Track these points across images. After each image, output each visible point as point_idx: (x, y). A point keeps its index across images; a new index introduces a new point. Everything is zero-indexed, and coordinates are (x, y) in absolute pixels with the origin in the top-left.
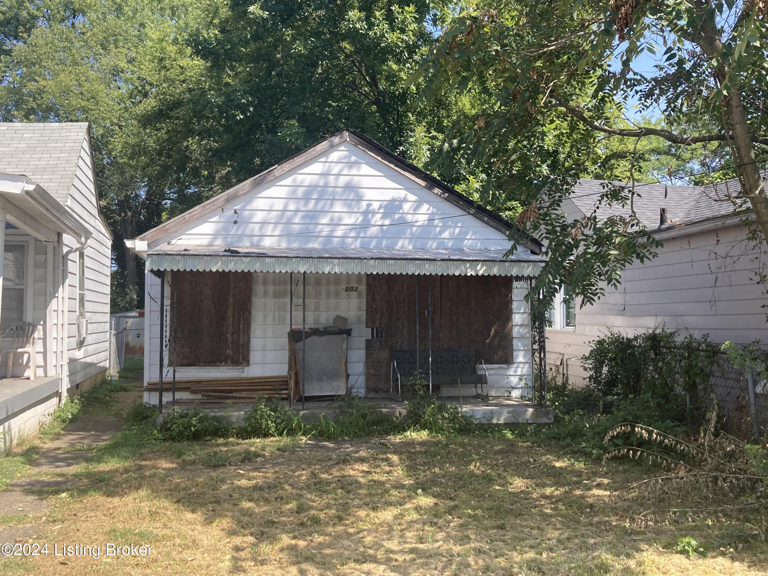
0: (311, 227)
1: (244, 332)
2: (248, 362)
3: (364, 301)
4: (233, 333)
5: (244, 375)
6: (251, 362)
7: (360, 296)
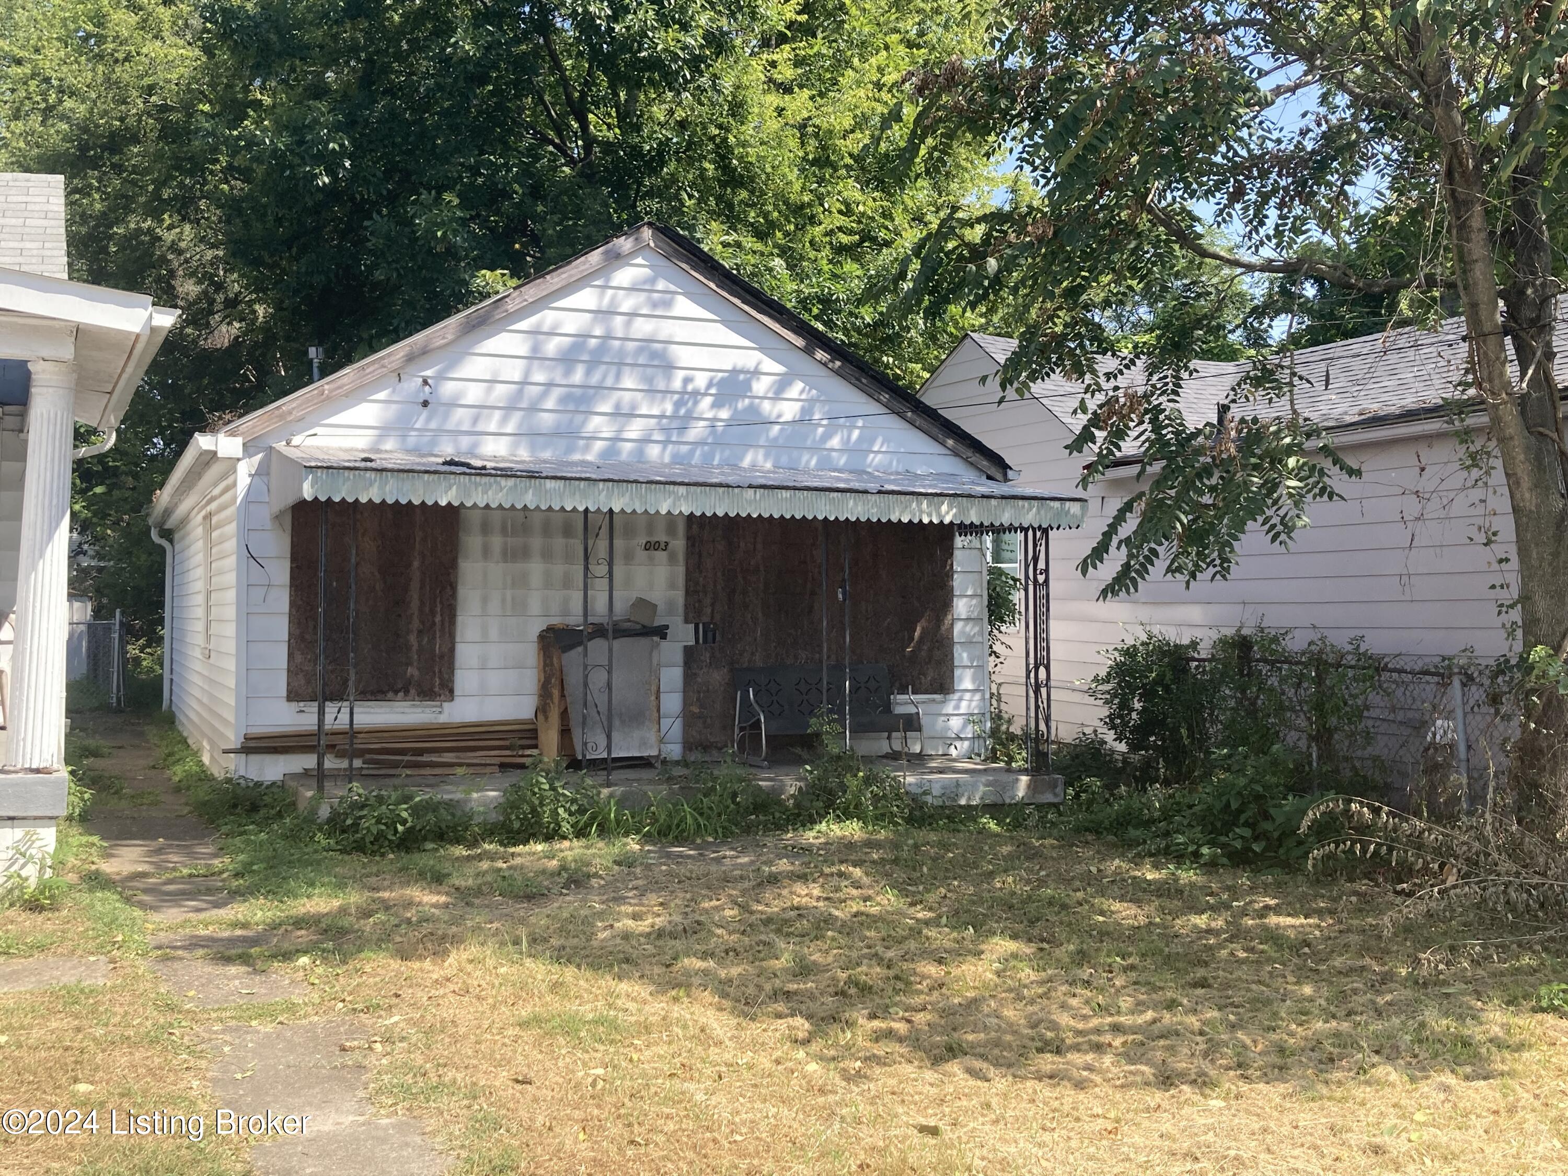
0: (579, 418)
1: (442, 630)
2: (451, 691)
3: (681, 570)
4: (420, 632)
5: (443, 719)
6: (457, 692)
7: (672, 559)
